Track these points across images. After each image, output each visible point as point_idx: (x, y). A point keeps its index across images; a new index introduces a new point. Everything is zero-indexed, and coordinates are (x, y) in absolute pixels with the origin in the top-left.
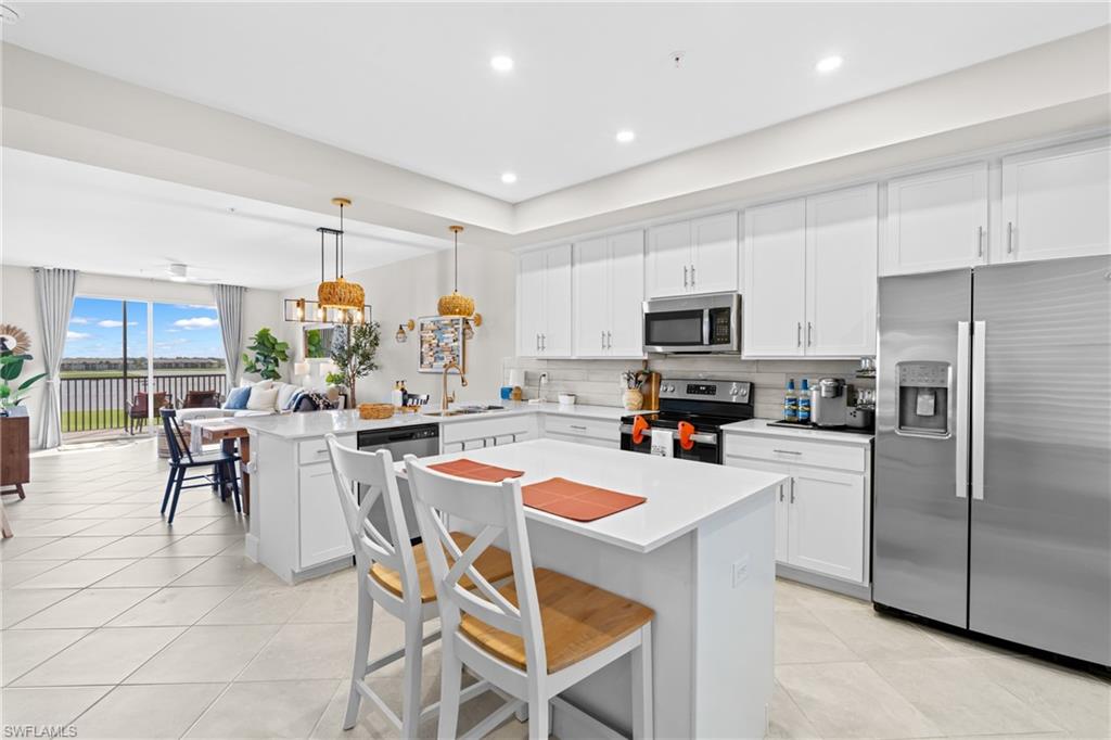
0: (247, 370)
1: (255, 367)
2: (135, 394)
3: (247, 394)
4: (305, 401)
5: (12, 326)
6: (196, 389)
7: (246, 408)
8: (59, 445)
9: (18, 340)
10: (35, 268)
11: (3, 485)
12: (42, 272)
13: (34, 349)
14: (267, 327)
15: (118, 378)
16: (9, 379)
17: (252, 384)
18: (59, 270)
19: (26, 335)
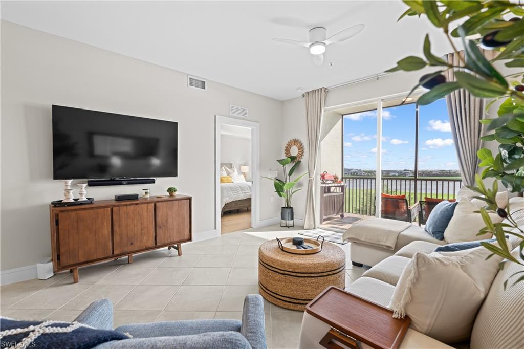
9: (299, 148)
18: (313, 91)
19: (303, 145)
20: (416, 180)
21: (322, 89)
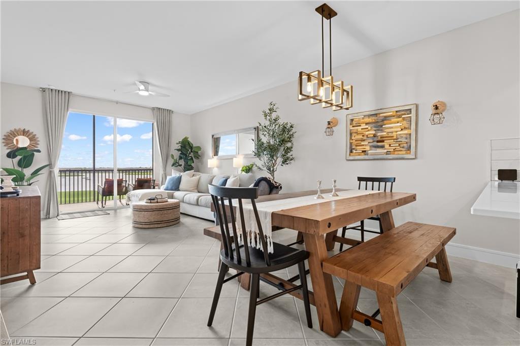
0: (173, 165)
1: (178, 163)
3: (179, 180)
4: (263, 184)
5: (26, 130)
7: (179, 190)
8: (58, 216)
9: (31, 140)
10: (43, 89)
11: (1, 277)
12: (47, 91)
13: (42, 146)
14: (188, 136)
16: (24, 168)
17: (182, 174)
18: (59, 91)
19: (36, 136)
21: (70, 93)
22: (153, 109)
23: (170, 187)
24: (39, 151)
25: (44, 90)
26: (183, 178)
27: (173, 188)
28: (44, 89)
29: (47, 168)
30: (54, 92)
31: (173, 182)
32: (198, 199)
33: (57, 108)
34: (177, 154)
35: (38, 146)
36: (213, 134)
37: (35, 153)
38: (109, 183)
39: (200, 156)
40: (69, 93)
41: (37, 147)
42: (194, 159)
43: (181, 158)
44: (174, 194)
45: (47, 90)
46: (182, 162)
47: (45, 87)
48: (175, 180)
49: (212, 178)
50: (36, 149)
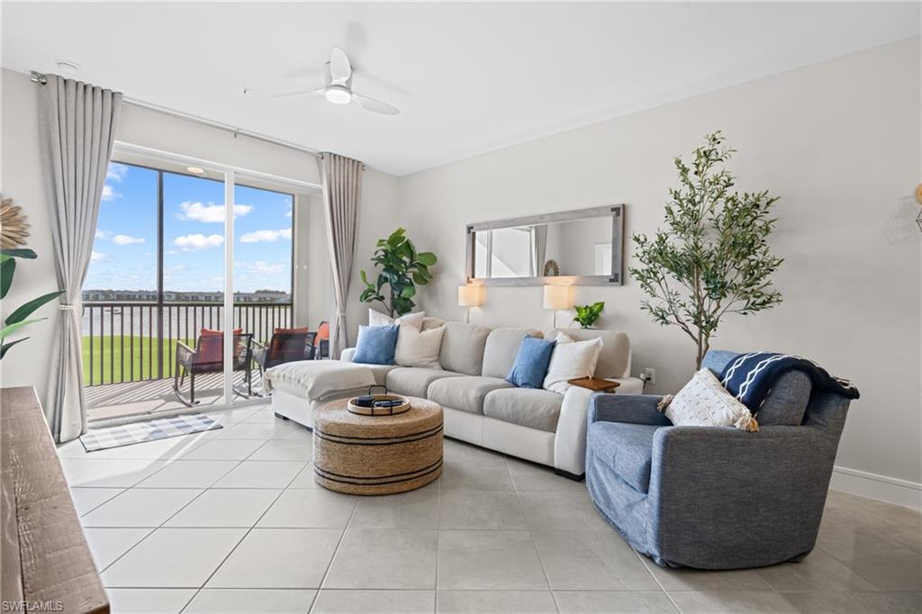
0: (363, 297)
1: (377, 292)
2: (199, 334)
3: (394, 336)
6: (282, 327)
7: (395, 364)
8: (83, 434)
9: (5, 221)
10: (40, 76)
14: (404, 228)
15: (151, 306)
17: (399, 320)
18: (85, 87)
19: (21, 214)
20: (160, 306)
21: (116, 96)
22: (322, 156)
23: (371, 355)
24: (30, 254)
25: (42, 81)
26: (402, 332)
27: (382, 358)
28: (43, 76)
29: (54, 303)
30: (72, 89)
31: (380, 342)
32: (482, 399)
33: (80, 141)
34: (374, 271)
35: (26, 239)
36: (470, 223)
37: (17, 259)
38: (212, 341)
39: (431, 277)
40: (113, 94)
41: (25, 244)
42: (414, 284)
43: (382, 280)
44: (390, 373)
45: (52, 84)
46: (386, 290)
47: (44, 71)
48: (383, 336)
49: (482, 334)
50: (21, 247)
